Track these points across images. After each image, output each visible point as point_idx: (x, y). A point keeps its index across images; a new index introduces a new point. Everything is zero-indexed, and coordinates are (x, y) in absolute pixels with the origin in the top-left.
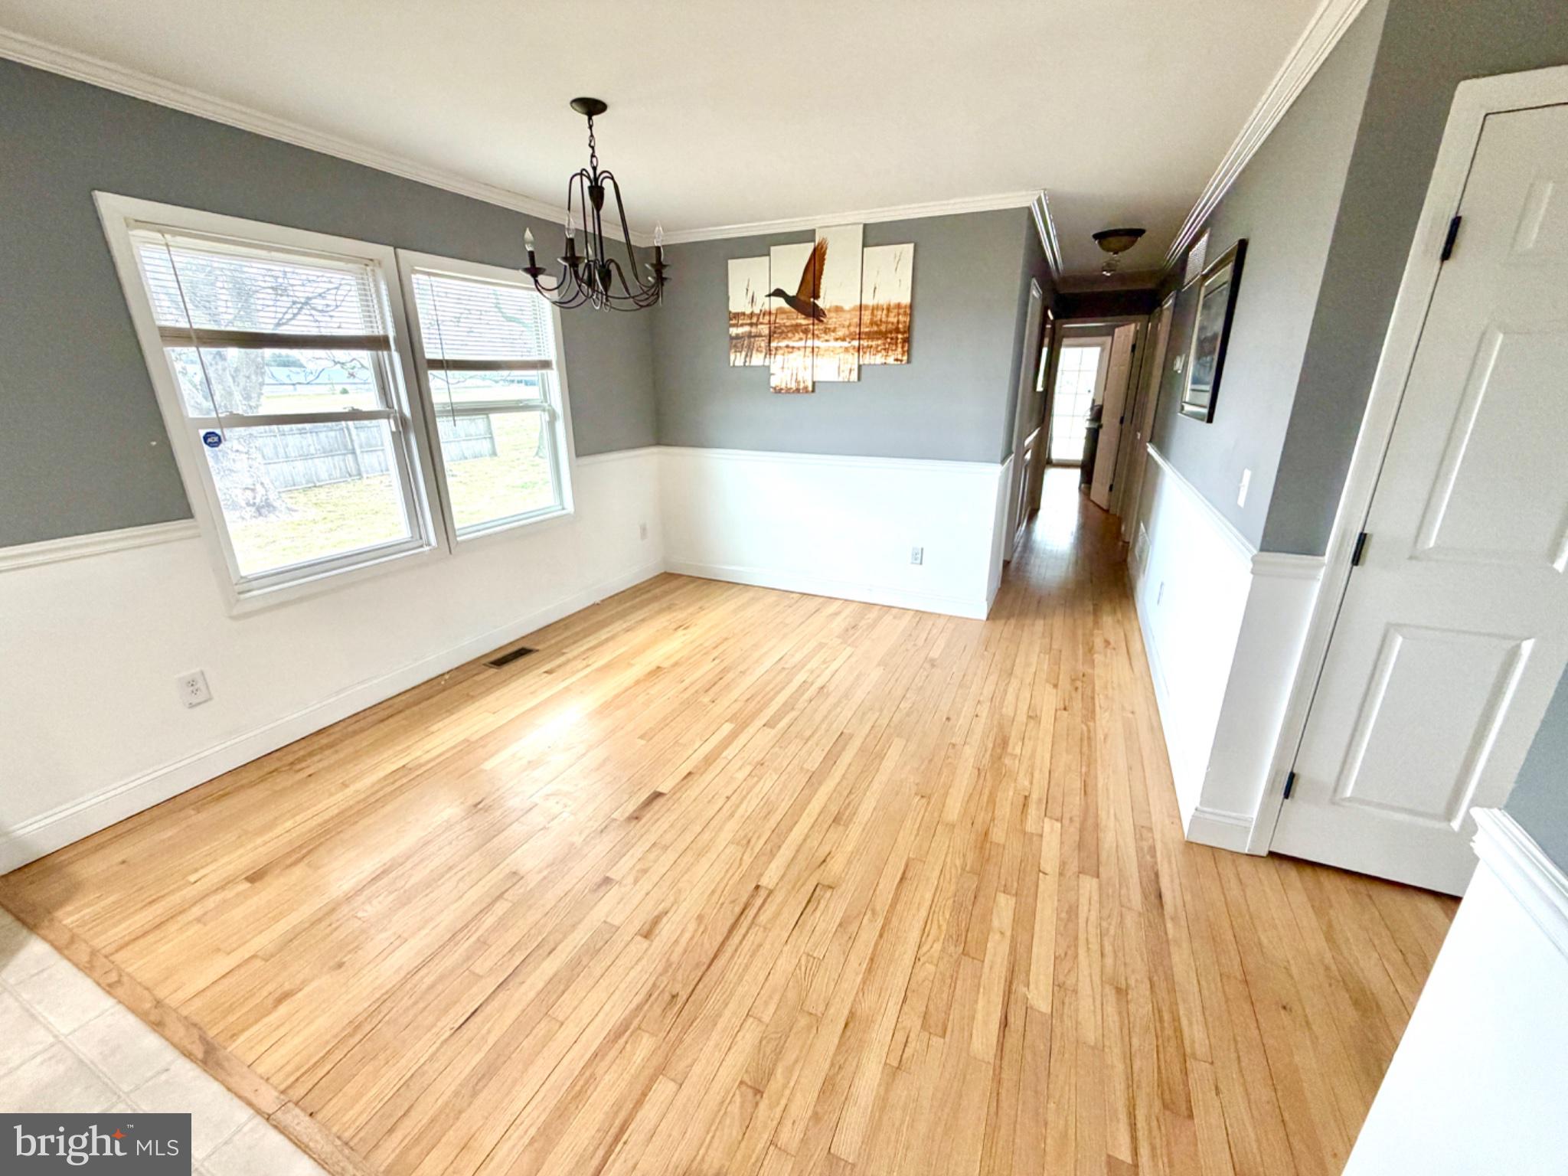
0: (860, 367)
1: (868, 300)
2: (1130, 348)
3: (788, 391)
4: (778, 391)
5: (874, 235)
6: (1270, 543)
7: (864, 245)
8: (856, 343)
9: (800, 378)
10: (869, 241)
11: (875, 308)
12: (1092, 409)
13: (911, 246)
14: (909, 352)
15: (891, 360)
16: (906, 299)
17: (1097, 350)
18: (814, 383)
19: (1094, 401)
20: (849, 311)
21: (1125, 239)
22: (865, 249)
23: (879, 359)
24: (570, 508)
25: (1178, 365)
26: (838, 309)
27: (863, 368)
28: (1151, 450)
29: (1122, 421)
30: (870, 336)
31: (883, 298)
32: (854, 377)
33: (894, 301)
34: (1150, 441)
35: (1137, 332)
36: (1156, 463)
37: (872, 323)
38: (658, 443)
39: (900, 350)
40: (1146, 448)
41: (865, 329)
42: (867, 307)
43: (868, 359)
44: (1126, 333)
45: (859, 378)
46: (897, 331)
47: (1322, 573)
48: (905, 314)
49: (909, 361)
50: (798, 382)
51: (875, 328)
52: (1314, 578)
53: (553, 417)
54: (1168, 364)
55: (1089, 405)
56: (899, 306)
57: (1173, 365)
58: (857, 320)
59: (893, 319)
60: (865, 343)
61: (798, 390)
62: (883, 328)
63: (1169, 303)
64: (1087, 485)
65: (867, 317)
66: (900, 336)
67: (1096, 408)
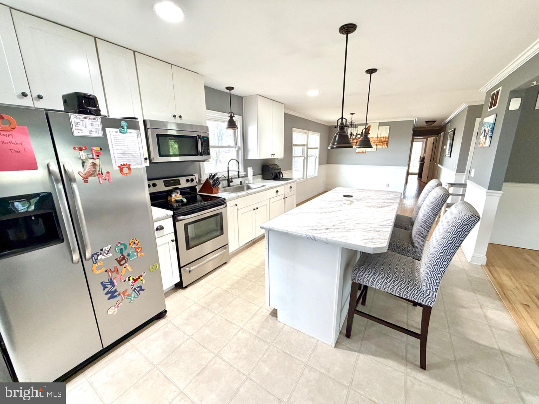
0: (376, 148)
1: (379, 136)
2: (432, 143)
3: (360, 153)
4: (358, 153)
5: (381, 124)
6: (458, 171)
7: (379, 126)
8: (376, 144)
9: (363, 150)
10: (380, 125)
11: (380, 137)
12: (420, 159)
13: (389, 126)
14: (388, 145)
15: (384, 147)
16: (387, 136)
17: (422, 143)
18: (366, 151)
19: (421, 156)
20: (375, 138)
21: (432, 123)
22: (379, 127)
23: (381, 147)
24: (317, 175)
25: (445, 147)
26: (372, 138)
27: (377, 149)
28: (439, 165)
29: (430, 161)
30: (379, 142)
31: (382, 136)
32: (375, 150)
33: (385, 136)
34: (439, 164)
35: (434, 139)
36: (440, 168)
37: (380, 140)
38: (328, 163)
39: (386, 145)
40: (438, 165)
41: (378, 141)
42: (379, 137)
43: (378, 147)
44: (431, 140)
45: (376, 150)
46: (385, 141)
47: (465, 175)
48: (387, 138)
49: (387, 147)
50: (362, 151)
51: (380, 141)
52: (464, 176)
53: (316, 157)
54: (442, 147)
55: (419, 157)
56: (386, 137)
57: (443, 148)
58: (376, 139)
59: (384, 139)
60: (378, 144)
61: (362, 153)
62: (382, 141)
63: (442, 134)
64: (420, 178)
65: (379, 139)
66: (386, 143)
67: (421, 158)
